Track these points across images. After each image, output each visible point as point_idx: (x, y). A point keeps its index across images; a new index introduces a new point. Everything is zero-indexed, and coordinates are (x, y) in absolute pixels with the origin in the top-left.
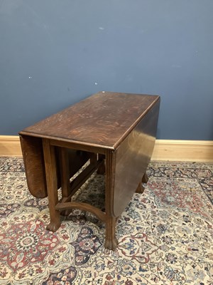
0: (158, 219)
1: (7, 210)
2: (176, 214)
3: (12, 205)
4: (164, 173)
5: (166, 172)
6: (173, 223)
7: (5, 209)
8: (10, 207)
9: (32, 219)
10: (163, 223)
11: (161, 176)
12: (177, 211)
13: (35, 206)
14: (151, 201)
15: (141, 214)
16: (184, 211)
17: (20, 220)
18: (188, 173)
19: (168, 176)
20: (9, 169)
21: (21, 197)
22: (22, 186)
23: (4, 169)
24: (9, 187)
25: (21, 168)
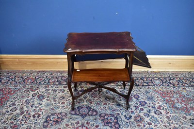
0: (172, 123)
1: (58, 118)
2: (184, 118)
3: (61, 113)
4: (170, 83)
5: (171, 81)
6: (184, 125)
7: (56, 117)
8: (60, 116)
9: (79, 125)
10: (176, 126)
11: (168, 86)
12: (185, 115)
13: (78, 115)
14: (165, 108)
15: (159, 119)
16: (190, 115)
17: (70, 126)
18: (188, 82)
19: (174, 85)
20: (49, 82)
21: (66, 107)
22: (64, 98)
23: (45, 82)
24: (54, 99)
25: (58, 81)
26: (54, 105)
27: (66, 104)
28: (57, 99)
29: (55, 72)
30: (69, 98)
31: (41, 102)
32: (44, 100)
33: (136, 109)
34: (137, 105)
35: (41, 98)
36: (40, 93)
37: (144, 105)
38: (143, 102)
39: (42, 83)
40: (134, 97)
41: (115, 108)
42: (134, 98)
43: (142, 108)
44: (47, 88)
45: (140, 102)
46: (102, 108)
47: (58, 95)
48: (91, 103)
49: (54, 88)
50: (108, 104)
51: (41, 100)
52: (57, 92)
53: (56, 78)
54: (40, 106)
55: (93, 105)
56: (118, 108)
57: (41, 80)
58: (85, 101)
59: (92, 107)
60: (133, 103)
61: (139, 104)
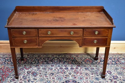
21: (56, 81)
22: (53, 74)
23: (35, 62)
24: (45, 75)
25: (45, 61)
26: (46, 80)
27: (55, 79)
28: (48, 75)
29: (41, 54)
30: (57, 75)
31: (36, 78)
32: (37, 76)
33: (111, 81)
34: (111, 79)
35: (35, 74)
36: (33, 71)
37: (116, 79)
38: (115, 76)
39: (33, 63)
40: (107, 72)
41: (95, 81)
42: (107, 74)
43: (115, 81)
44: (38, 67)
45: (113, 76)
46: (85, 81)
47: (48, 72)
48: (75, 77)
49: (44, 67)
50: (88, 78)
51: (35, 76)
52: (47, 70)
53: (44, 59)
54: (35, 81)
55: (78, 79)
56: (97, 81)
57: (32, 60)
58: (70, 76)
59: (77, 81)
60: (107, 77)
61: (112, 78)
